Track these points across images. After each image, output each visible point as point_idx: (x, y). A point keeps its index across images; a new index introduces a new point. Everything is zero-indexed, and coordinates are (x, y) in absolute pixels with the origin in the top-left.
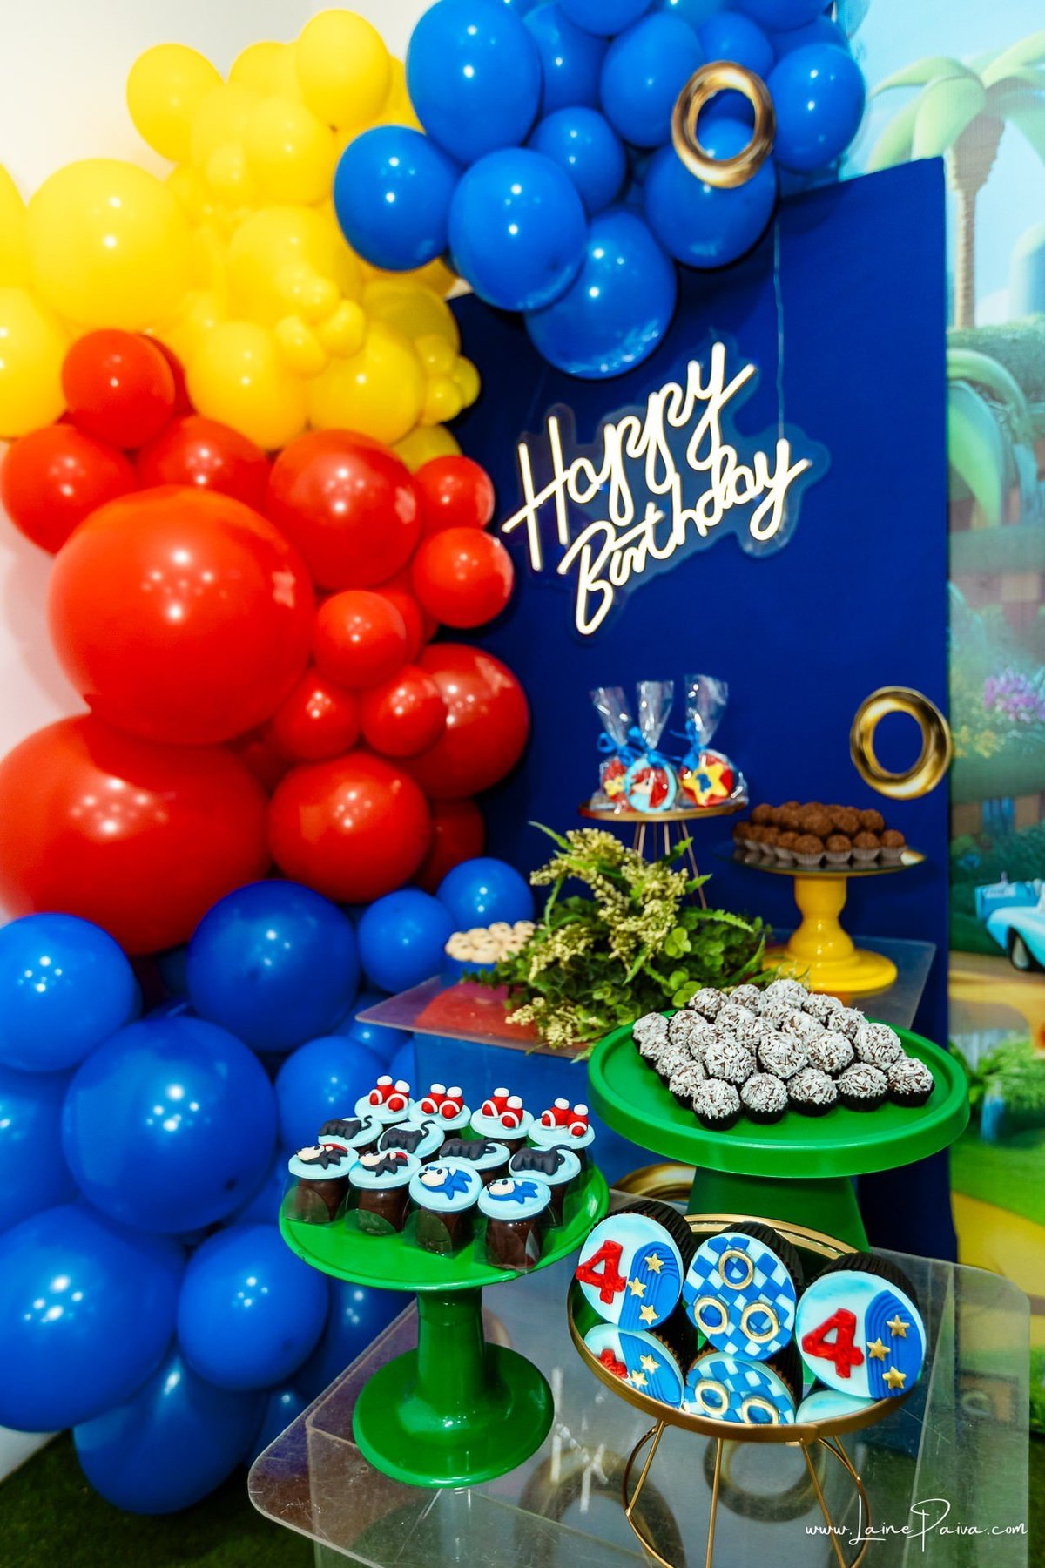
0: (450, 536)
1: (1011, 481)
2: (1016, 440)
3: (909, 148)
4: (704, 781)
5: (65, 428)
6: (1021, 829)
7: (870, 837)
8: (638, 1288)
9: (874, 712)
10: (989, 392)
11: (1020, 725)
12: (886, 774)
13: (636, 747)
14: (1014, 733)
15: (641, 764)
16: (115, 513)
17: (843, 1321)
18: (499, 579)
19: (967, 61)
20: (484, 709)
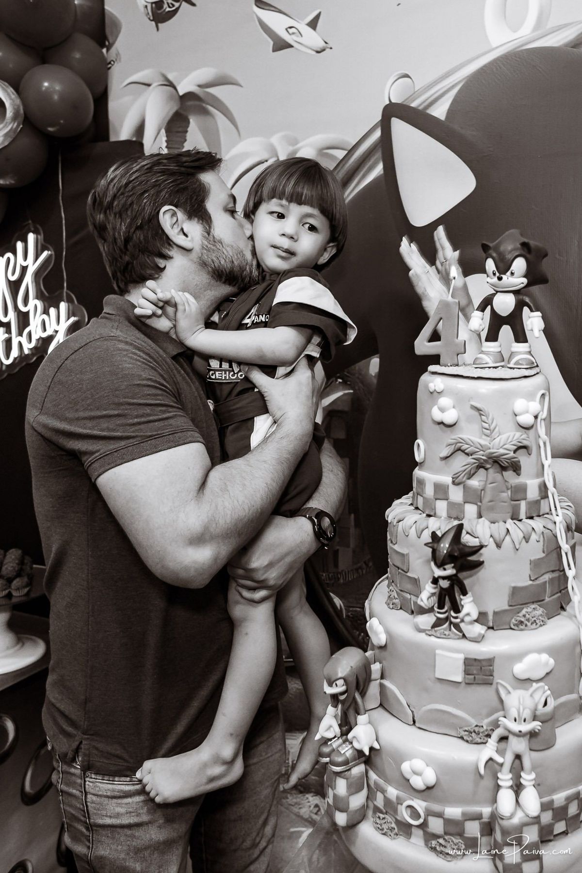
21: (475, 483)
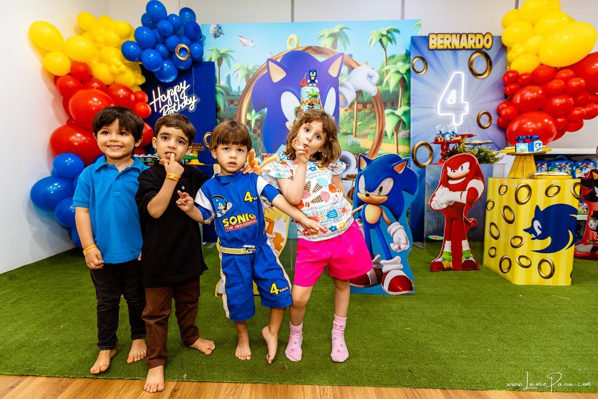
0: (140, 103)
1: (225, 106)
2: (225, 101)
3: (211, 59)
5: (69, 76)
7: (199, 146)
9: (207, 135)
10: (222, 94)
16: (81, 93)
18: (149, 112)
19: (219, 49)
21: (312, 99)
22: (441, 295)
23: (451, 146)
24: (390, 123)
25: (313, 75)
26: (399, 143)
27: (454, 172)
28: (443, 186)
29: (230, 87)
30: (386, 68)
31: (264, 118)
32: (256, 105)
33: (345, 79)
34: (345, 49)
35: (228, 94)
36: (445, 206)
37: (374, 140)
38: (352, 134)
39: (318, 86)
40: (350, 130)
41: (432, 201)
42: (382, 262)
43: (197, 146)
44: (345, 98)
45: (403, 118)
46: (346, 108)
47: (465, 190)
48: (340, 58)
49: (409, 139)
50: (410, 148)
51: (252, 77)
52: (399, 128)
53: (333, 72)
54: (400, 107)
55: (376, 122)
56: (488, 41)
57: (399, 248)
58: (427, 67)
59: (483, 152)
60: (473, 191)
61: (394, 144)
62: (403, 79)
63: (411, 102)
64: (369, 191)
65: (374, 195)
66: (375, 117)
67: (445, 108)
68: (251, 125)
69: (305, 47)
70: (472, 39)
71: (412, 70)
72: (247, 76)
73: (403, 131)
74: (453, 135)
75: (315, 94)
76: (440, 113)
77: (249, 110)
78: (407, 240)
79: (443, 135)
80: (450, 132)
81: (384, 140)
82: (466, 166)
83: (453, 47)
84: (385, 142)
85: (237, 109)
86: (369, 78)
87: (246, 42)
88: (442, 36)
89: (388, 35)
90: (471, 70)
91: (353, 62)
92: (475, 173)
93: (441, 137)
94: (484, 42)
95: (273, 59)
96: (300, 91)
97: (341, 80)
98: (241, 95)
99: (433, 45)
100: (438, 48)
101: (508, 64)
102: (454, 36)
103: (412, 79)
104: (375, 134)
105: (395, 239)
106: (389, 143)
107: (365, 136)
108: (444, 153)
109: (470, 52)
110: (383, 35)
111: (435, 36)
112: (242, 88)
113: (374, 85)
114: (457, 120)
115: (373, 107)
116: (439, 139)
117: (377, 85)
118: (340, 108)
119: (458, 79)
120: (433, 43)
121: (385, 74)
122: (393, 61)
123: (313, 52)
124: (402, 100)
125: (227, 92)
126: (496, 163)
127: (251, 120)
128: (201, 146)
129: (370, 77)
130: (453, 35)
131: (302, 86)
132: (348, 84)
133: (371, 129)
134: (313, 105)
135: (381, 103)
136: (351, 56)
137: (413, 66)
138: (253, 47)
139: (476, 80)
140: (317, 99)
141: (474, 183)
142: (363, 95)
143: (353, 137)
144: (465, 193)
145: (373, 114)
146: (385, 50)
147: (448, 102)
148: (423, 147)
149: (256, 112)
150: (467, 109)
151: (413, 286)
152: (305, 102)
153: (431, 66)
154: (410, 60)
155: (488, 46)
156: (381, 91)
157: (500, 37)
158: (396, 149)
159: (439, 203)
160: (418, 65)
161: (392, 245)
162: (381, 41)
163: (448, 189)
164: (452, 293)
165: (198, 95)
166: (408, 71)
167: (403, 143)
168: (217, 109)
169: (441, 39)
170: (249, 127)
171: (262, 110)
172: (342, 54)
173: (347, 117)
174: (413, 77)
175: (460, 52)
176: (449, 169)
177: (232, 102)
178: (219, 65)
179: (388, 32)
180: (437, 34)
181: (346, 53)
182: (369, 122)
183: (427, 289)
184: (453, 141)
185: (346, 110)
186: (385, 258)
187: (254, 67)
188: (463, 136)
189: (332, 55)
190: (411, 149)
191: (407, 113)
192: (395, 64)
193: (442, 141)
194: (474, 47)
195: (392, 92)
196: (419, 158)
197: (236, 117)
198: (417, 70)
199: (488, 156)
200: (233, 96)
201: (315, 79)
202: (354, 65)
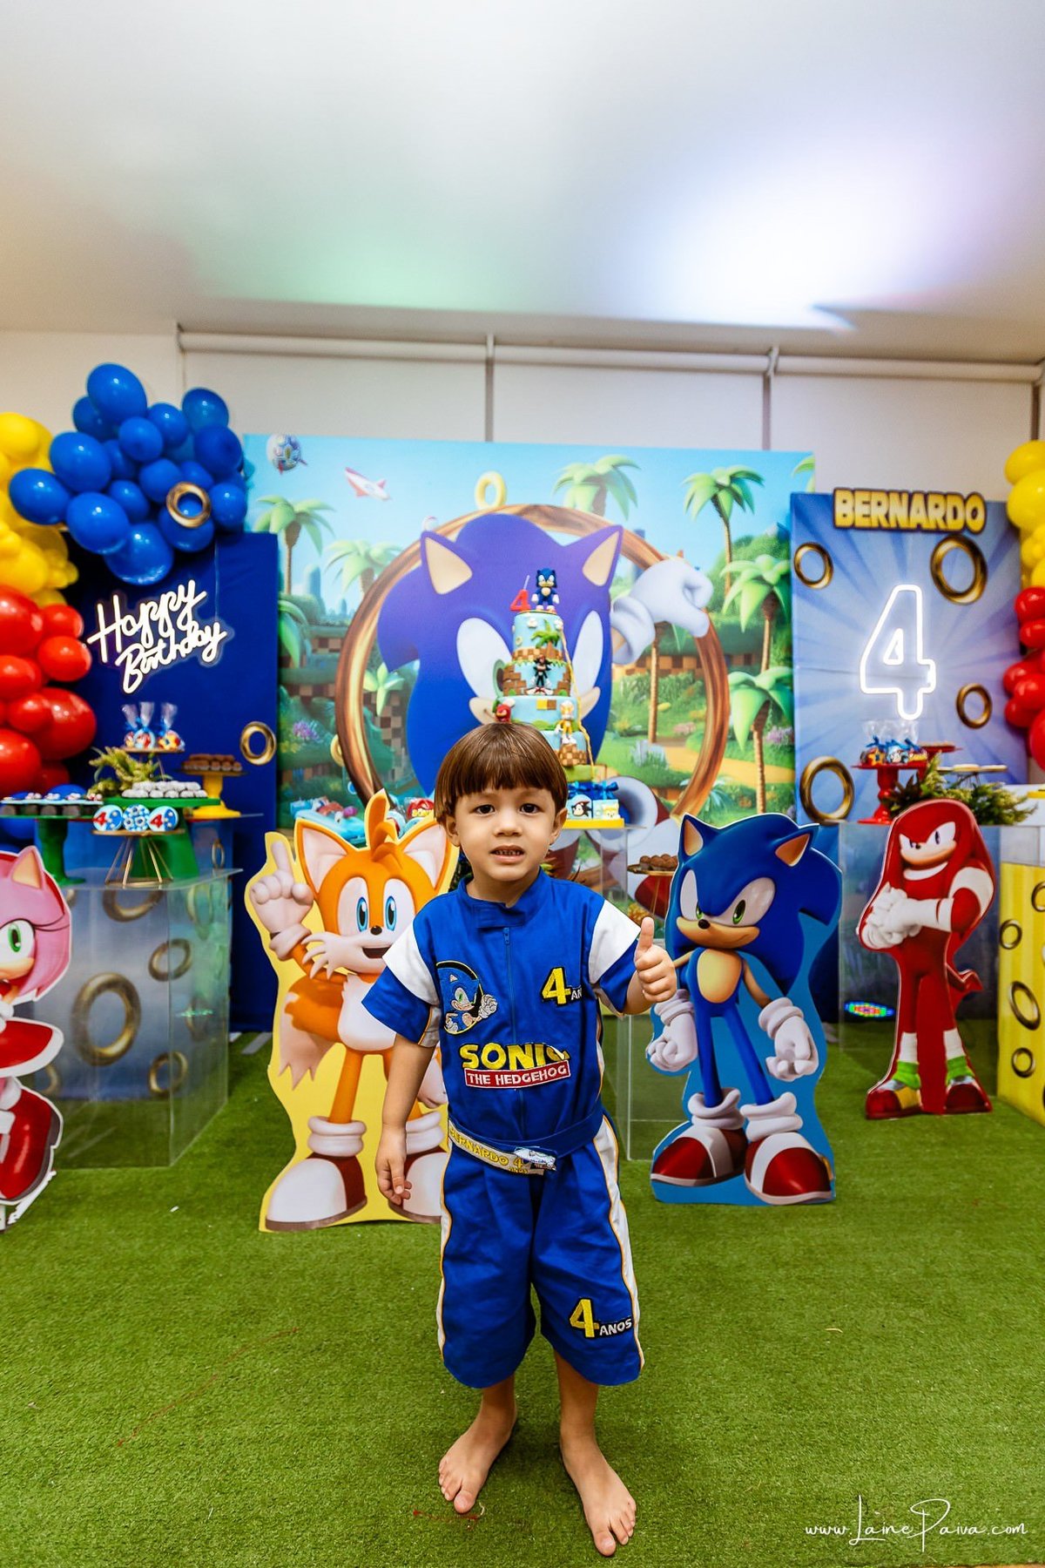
0: (59, 639)
1: (303, 652)
2: (305, 638)
3: (268, 526)
4: (168, 742)
6: (306, 780)
7: (228, 764)
8: (110, 821)
9: (250, 731)
10: (296, 619)
11: (306, 741)
12: (252, 754)
13: (140, 726)
14: (304, 744)
15: (140, 732)
17: (159, 817)
18: (84, 663)
19: (290, 501)
20: (73, 719)
21: (544, 647)
22: (904, 1199)
23: (904, 777)
24: (742, 709)
25: (546, 585)
26: (765, 758)
27: (918, 847)
28: (892, 885)
29: (320, 601)
30: (730, 568)
31: (413, 686)
32: (390, 652)
33: (627, 592)
34: (627, 519)
35: (312, 620)
36: (896, 939)
37: (702, 750)
38: (645, 733)
39: (559, 611)
40: (639, 722)
41: (863, 925)
42: (745, 1110)
43: (221, 763)
44: (625, 640)
45: (774, 695)
46: (629, 666)
47: (946, 896)
48: (614, 538)
49: (791, 749)
50: (794, 776)
51: (379, 578)
52: (764, 720)
53: (595, 572)
54: (767, 668)
55: (707, 704)
56: (974, 513)
57: (792, 1070)
58: (831, 571)
59: (984, 794)
60: (966, 899)
61: (753, 761)
62: (771, 599)
63: (795, 656)
64: (709, 914)
65: (722, 925)
66: (703, 692)
67: (879, 673)
68: (375, 705)
69: (523, 507)
70: (937, 506)
71: (794, 575)
72: (366, 575)
73: (774, 728)
74: (908, 749)
75: (553, 633)
76: (868, 689)
77: (370, 665)
78: (811, 1048)
79: (883, 749)
80: (900, 740)
81: (728, 749)
82: (947, 831)
83: (893, 525)
84: (730, 757)
85: (338, 660)
86: (688, 593)
87: (367, 486)
88: (865, 496)
89: (735, 486)
90: (938, 581)
91: (645, 548)
92: (971, 852)
93: (877, 752)
94: (964, 514)
95: (438, 532)
96: (511, 623)
97: (617, 593)
98: (348, 622)
99: (845, 516)
100: (858, 524)
101: (1027, 570)
102: (894, 497)
103: (795, 600)
104: (704, 735)
105: (779, 1044)
106: (742, 759)
107: (680, 739)
108: (886, 794)
109: (933, 540)
110: (720, 487)
111: (848, 496)
112: (354, 605)
113: (700, 609)
114: (910, 705)
115: (699, 665)
116: (872, 757)
117: (708, 610)
118: (613, 666)
119: (907, 601)
120: (845, 512)
121: (727, 584)
122: (747, 550)
123: (544, 520)
124: (771, 651)
125: (311, 614)
126: (1019, 824)
127: (376, 693)
128: (232, 763)
129: (690, 588)
130: (891, 495)
131: (518, 611)
132: (633, 604)
133: (695, 721)
134: (547, 663)
135: (718, 656)
136: (640, 533)
137: (797, 567)
138: (385, 500)
139: (951, 608)
140: (559, 648)
141: (970, 878)
142: (672, 635)
143: (647, 741)
144: (947, 904)
145: (699, 683)
146: (727, 523)
147: (886, 659)
148: (826, 772)
149: (390, 669)
150: (932, 677)
151: (831, 1177)
152: (525, 653)
153: (843, 569)
154: (789, 551)
155: (976, 525)
156: (719, 625)
157: (1002, 507)
158: (759, 775)
159: (882, 930)
160: (812, 565)
161: (770, 1061)
162: (715, 499)
163: (903, 894)
164: (933, 1194)
165: (228, 620)
166: (786, 578)
167: (776, 759)
168: (283, 660)
169: (864, 503)
170: (370, 709)
171: (406, 667)
172: (619, 529)
173: (633, 689)
174: (799, 595)
175: (910, 538)
176: (904, 840)
177: (323, 642)
178: (291, 541)
179: (733, 478)
180: (853, 492)
181: (629, 526)
182: (688, 703)
183: (866, 1181)
184: (909, 763)
185: (629, 672)
186: (754, 1099)
187: (386, 552)
188: (932, 751)
189: (593, 530)
190: (798, 777)
191: (785, 684)
192: (751, 559)
193: (880, 762)
194: (942, 526)
195: (746, 630)
196: (817, 800)
197: (334, 682)
198: (808, 576)
199: (999, 807)
200: (328, 625)
201: (553, 593)
202: (649, 557)
